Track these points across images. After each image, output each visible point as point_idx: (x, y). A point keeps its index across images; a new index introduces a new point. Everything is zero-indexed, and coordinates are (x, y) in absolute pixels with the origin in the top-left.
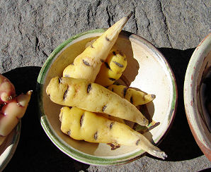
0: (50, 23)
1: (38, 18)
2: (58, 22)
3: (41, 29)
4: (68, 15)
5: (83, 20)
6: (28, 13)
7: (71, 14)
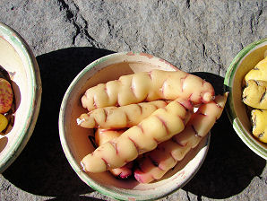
0: (214, 30)
1: (202, 25)
2: (222, 30)
3: (206, 35)
4: (232, 24)
5: (246, 29)
6: (192, 20)
7: (234, 22)
